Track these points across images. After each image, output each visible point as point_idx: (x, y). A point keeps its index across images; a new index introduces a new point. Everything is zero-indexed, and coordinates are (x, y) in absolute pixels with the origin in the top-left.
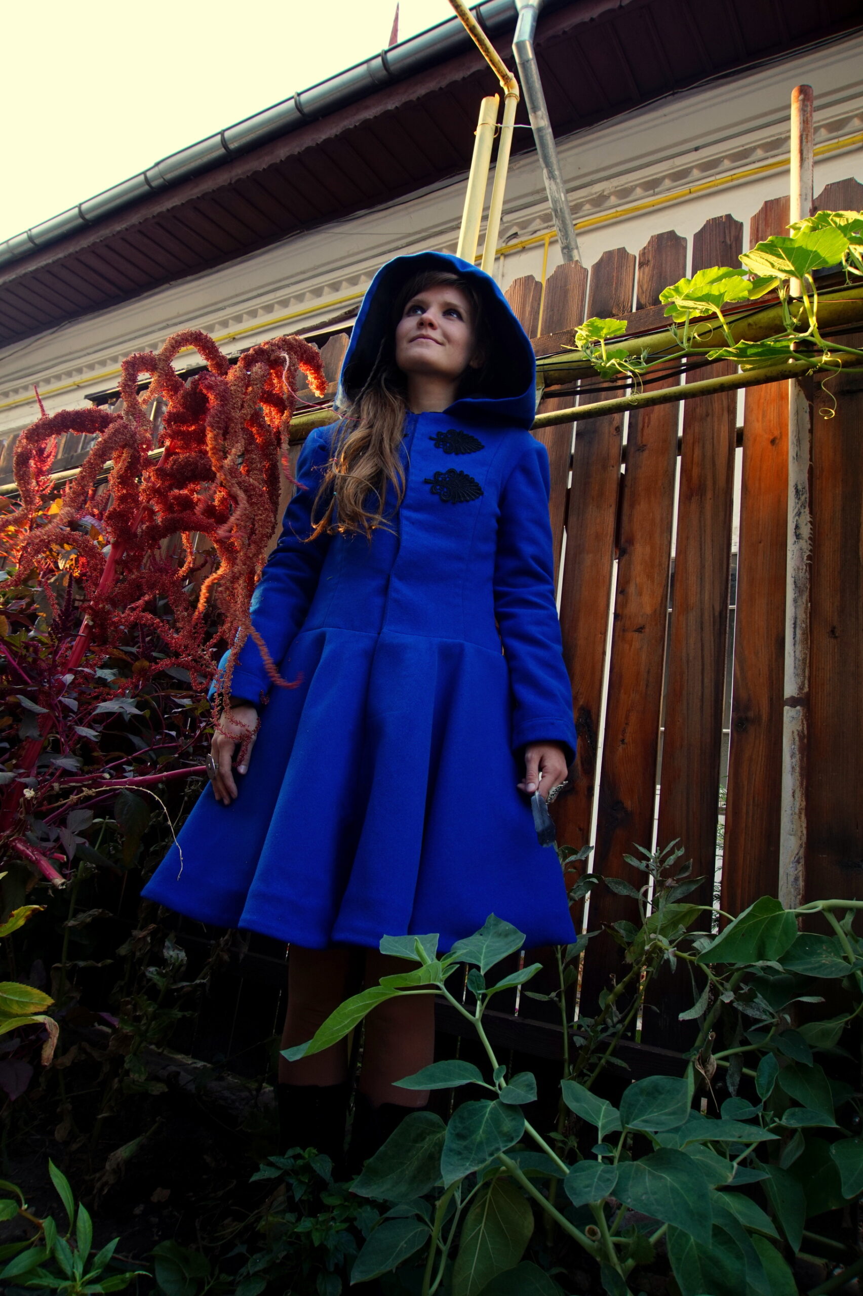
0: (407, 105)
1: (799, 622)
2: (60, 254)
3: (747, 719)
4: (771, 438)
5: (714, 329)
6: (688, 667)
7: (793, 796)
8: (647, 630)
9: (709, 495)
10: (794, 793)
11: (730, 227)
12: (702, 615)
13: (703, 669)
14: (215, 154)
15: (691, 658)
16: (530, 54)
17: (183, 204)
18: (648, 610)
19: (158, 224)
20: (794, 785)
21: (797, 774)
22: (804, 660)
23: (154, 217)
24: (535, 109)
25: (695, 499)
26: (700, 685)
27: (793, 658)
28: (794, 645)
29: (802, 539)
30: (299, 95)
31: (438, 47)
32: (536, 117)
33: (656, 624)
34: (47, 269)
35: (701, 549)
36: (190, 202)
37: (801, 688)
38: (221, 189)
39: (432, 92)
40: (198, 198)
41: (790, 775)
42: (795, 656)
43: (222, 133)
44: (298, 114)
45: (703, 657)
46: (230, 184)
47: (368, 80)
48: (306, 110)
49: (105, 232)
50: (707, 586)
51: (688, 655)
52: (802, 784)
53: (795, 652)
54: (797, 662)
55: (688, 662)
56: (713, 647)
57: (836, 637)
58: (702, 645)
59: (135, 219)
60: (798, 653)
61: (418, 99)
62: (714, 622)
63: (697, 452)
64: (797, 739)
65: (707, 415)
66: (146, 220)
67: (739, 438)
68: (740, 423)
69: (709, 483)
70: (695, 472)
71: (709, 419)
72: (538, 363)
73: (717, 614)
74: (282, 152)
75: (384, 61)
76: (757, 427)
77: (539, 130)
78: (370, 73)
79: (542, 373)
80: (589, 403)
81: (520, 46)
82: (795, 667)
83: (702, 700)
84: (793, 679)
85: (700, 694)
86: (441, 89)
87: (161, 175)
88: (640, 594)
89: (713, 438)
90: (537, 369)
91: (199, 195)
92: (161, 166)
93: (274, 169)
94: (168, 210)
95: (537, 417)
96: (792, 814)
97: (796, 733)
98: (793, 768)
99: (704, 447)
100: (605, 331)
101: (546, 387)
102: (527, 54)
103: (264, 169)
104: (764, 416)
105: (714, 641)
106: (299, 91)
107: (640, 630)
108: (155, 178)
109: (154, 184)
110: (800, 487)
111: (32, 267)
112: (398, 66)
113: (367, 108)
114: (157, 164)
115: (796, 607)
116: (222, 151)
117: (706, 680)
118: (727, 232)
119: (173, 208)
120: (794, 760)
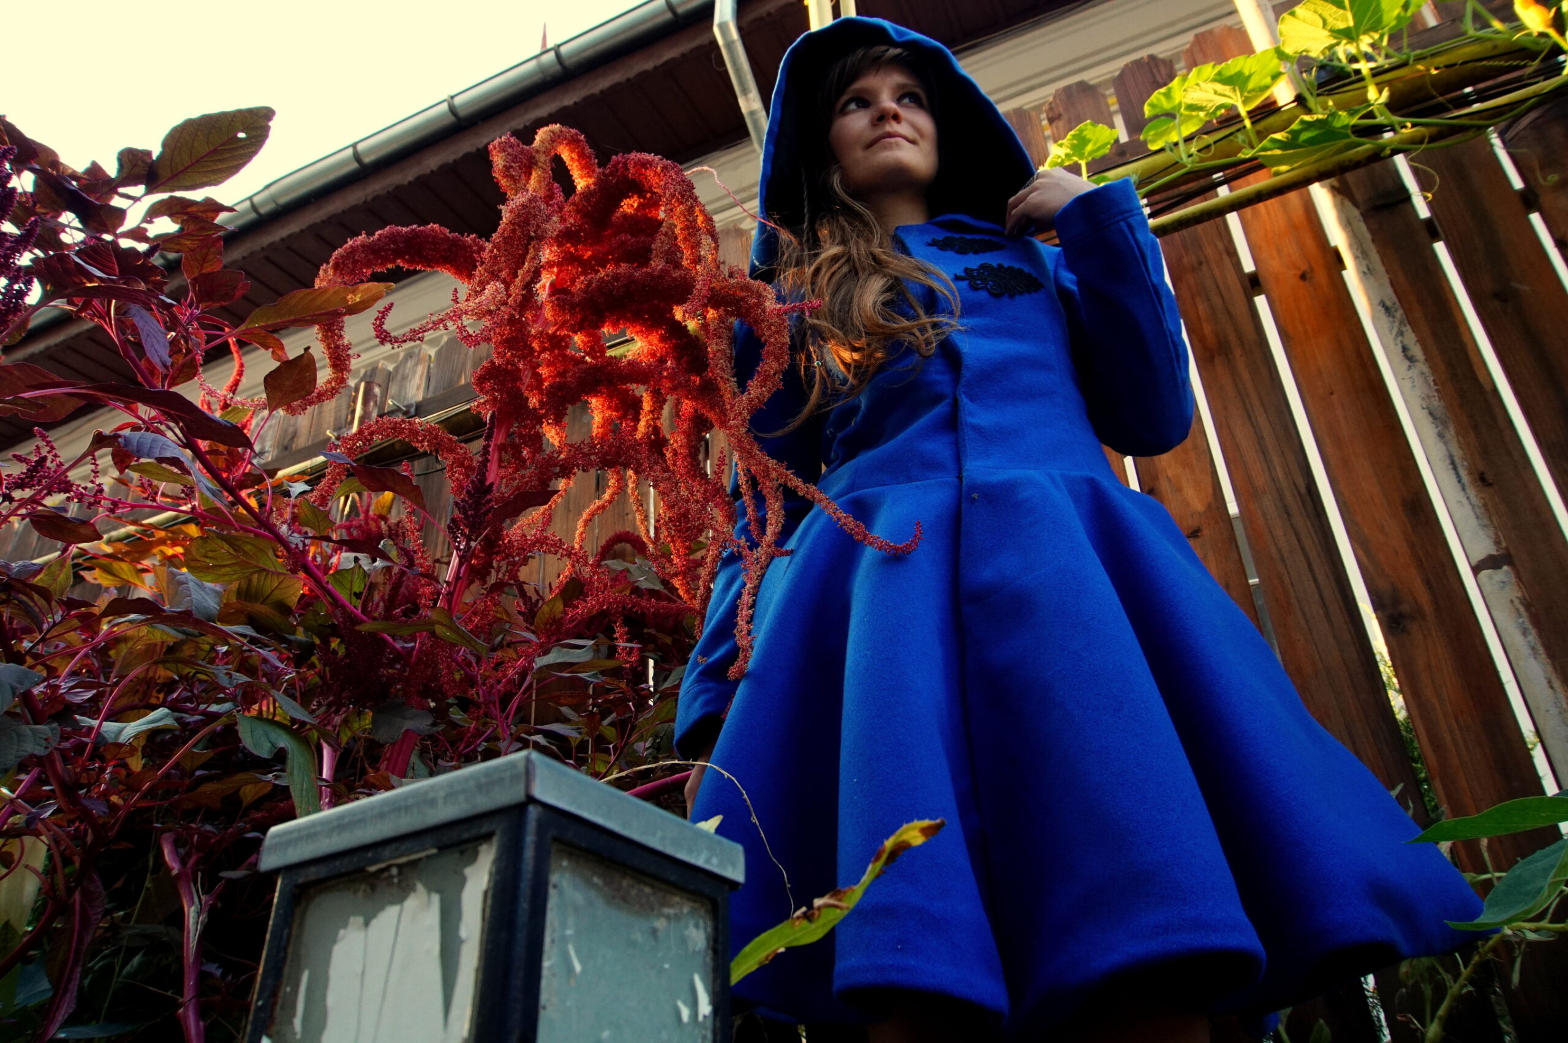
0: (589, 100)
1: (1457, 460)
3: (1401, 616)
4: (1299, 273)
5: (1215, 142)
6: (1286, 567)
7: (1552, 687)
8: (1206, 532)
9: (1238, 352)
10: (1549, 682)
11: (1157, 66)
12: (1281, 497)
13: (1309, 565)
14: (345, 171)
15: (1286, 555)
16: (734, 34)
17: (302, 231)
18: (1198, 506)
19: (267, 259)
20: (1545, 671)
21: (1544, 656)
22: (1485, 505)
23: (263, 249)
24: (745, 91)
25: (1218, 360)
26: (1313, 585)
27: (1469, 507)
28: (1464, 489)
29: (1417, 361)
30: (452, 97)
31: (622, 37)
32: (747, 100)
33: (1216, 523)
35: (1250, 418)
36: (311, 228)
37: (1497, 543)
38: (354, 209)
39: (618, 84)
40: (323, 222)
41: (1532, 660)
42: (1471, 503)
43: (354, 146)
44: (452, 119)
45: (1303, 549)
46: (365, 202)
47: (537, 78)
48: (462, 113)
50: (1276, 460)
51: (1279, 550)
52: (1555, 668)
53: (1468, 498)
54: (1478, 510)
55: (1283, 560)
56: (1313, 534)
57: (1489, 485)
58: (1297, 535)
60: (1474, 500)
61: (602, 92)
62: (1303, 502)
63: (1202, 308)
64: (1522, 609)
65: (1200, 264)
66: (252, 254)
67: (1254, 283)
68: (1248, 266)
69: (1232, 338)
70: (1207, 329)
71: (1204, 267)
73: (1303, 491)
74: (432, 162)
75: (558, 55)
76: (1274, 265)
77: (752, 113)
78: (542, 69)
81: (723, 27)
82: (1477, 517)
83: (1324, 605)
84: (1481, 532)
85: (1317, 597)
86: (628, 80)
87: (273, 199)
88: (1179, 490)
89: (1218, 287)
91: (324, 218)
92: (273, 189)
93: (422, 182)
94: (282, 240)
96: (1560, 713)
97: (1517, 602)
98: (1533, 649)
99: (1209, 300)
102: (730, 34)
103: (410, 183)
104: (1279, 251)
105: (1313, 525)
106: (452, 94)
107: (1195, 534)
108: (265, 203)
109: (263, 211)
110: (1388, 303)
112: (574, 60)
113: (538, 106)
114: (268, 187)
115: (1445, 443)
116: (355, 166)
117: (1321, 578)
118: (1155, 71)
119: (290, 236)
120: (1530, 638)
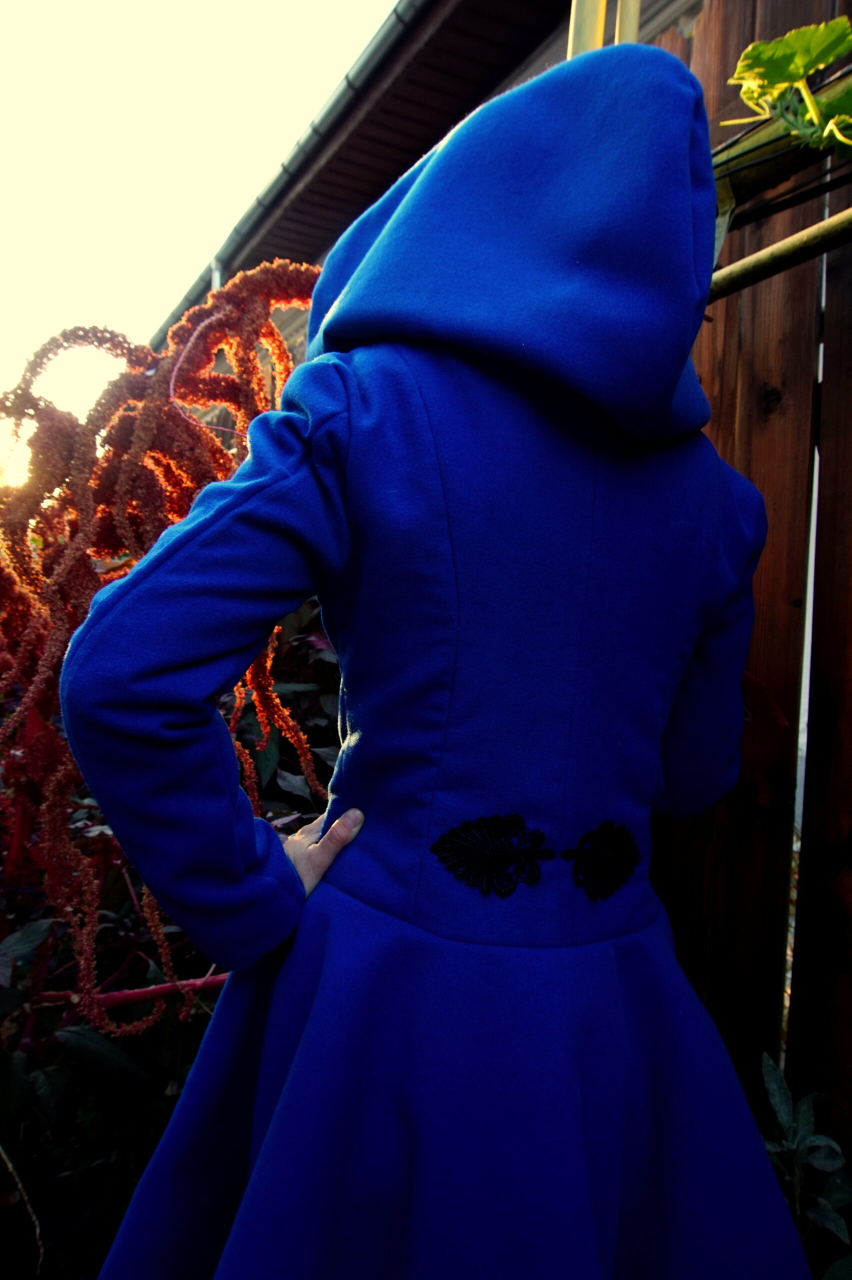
2: (342, 137)
17: (440, 28)
23: (416, 57)
34: (337, 157)
49: (376, 95)
59: (398, 69)
72: (717, 160)
79: (727, 180)
80: (804, 227)
90: (716, 174)
94: (428, 43)
95: (717, 275)
100: (798, 64)
101: (737, 205)
111: (322, 161)
119: (431, 39)
